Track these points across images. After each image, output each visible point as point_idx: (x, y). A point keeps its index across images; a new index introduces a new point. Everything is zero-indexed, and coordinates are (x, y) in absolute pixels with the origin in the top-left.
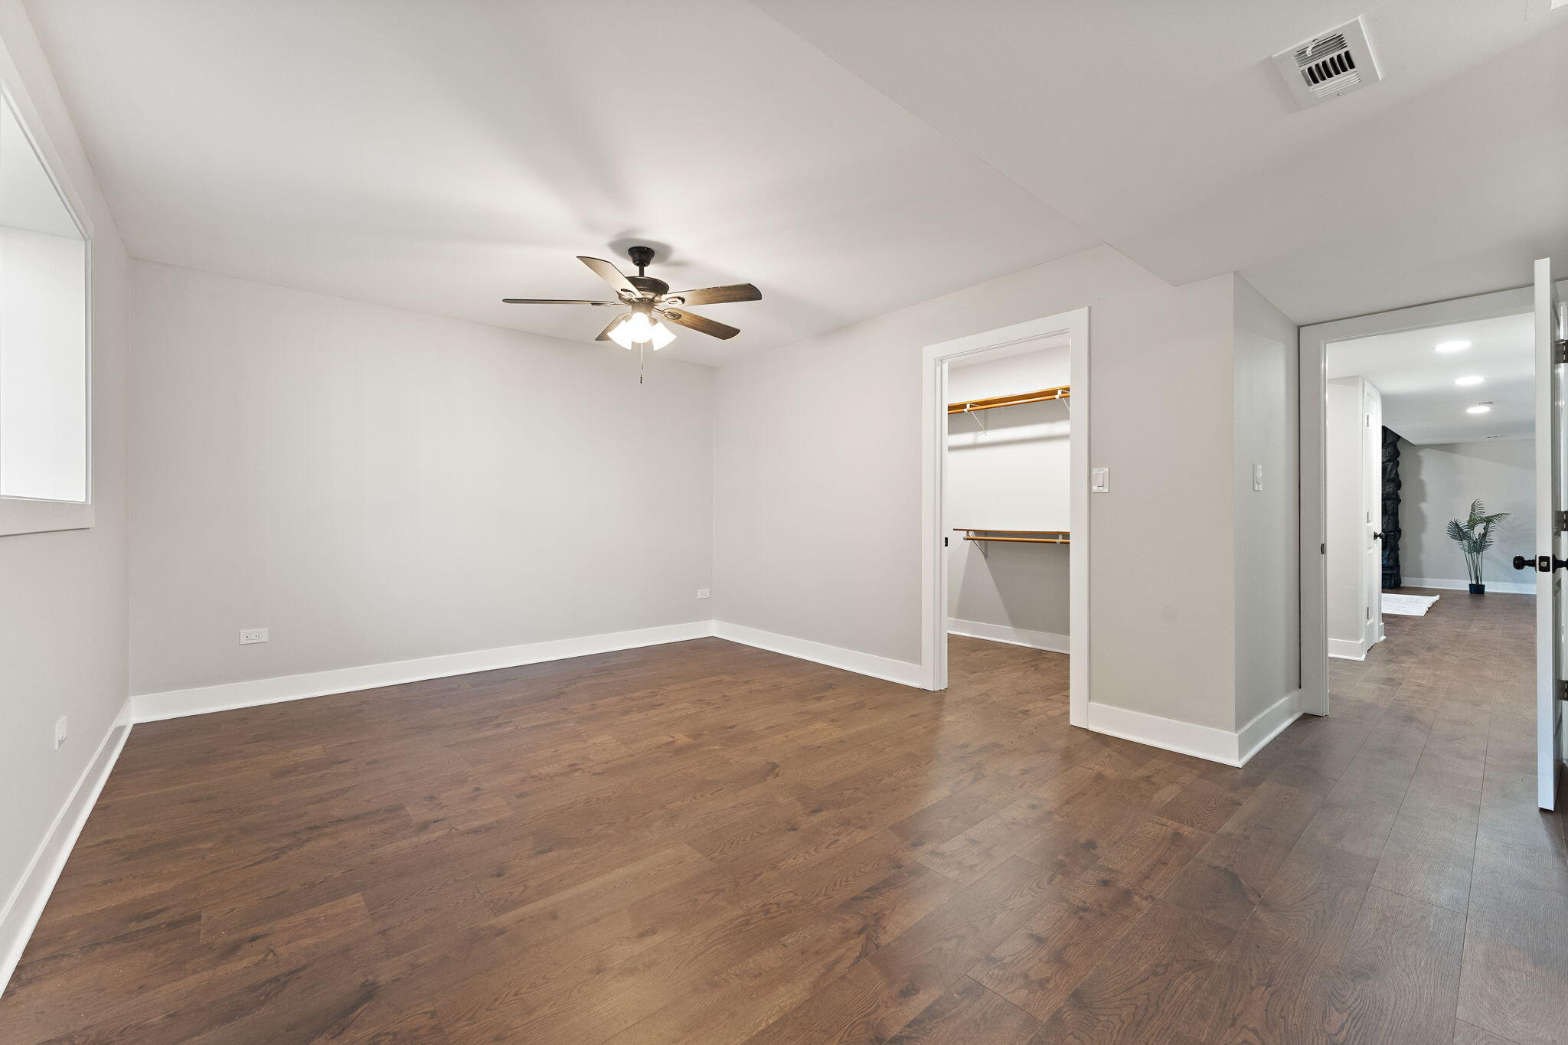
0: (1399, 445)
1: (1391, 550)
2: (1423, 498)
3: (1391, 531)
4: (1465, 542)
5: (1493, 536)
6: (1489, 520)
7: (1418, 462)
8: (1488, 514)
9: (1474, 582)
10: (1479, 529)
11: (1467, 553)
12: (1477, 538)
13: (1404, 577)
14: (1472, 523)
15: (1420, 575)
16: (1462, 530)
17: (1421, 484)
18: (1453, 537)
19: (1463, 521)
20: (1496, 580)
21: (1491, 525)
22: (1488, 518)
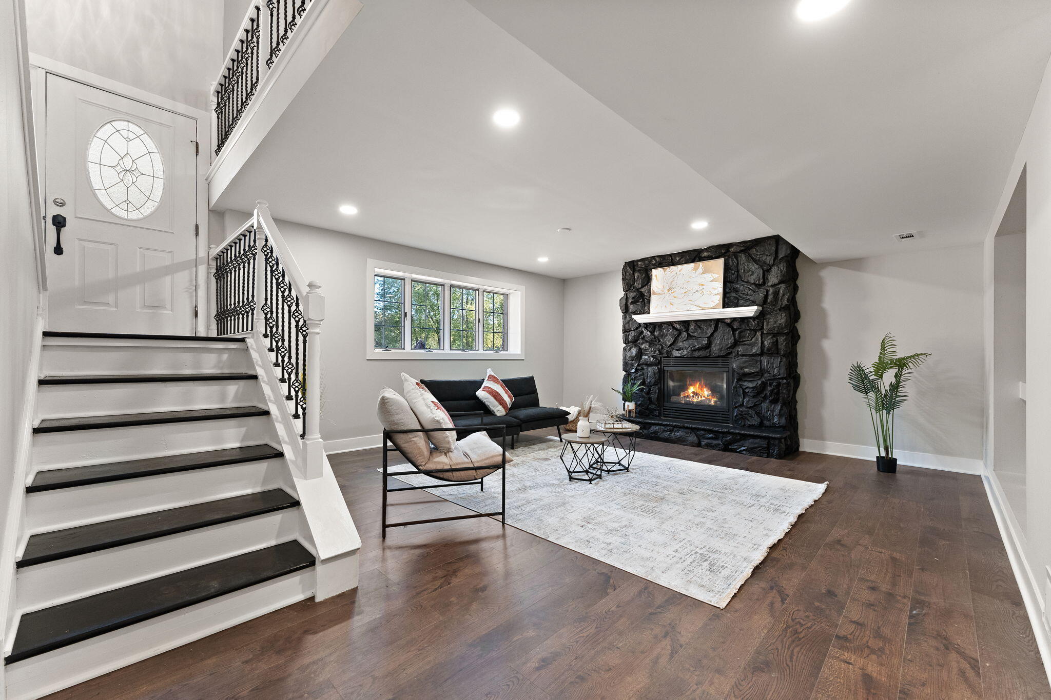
0: (799, 264)
1: (784, 404)
2: (824, 334)
3: (782, 378)
4: (872, 395)
5: (908, 388)
6: (901, 364)
7: (820, 286)
8: (900, 355)
9: (883, 454)
10: (889, 377)
11: (874, 411)
12: (888, 388)
13: (804, 437)
14: (881, 368)
15: (821, 437)
16: (866, 377)
17: (823, 314)
18: (856, 388)
19: (869, 365)
20: (913, 448)
21: (905, 371)
22: (900, 360)
